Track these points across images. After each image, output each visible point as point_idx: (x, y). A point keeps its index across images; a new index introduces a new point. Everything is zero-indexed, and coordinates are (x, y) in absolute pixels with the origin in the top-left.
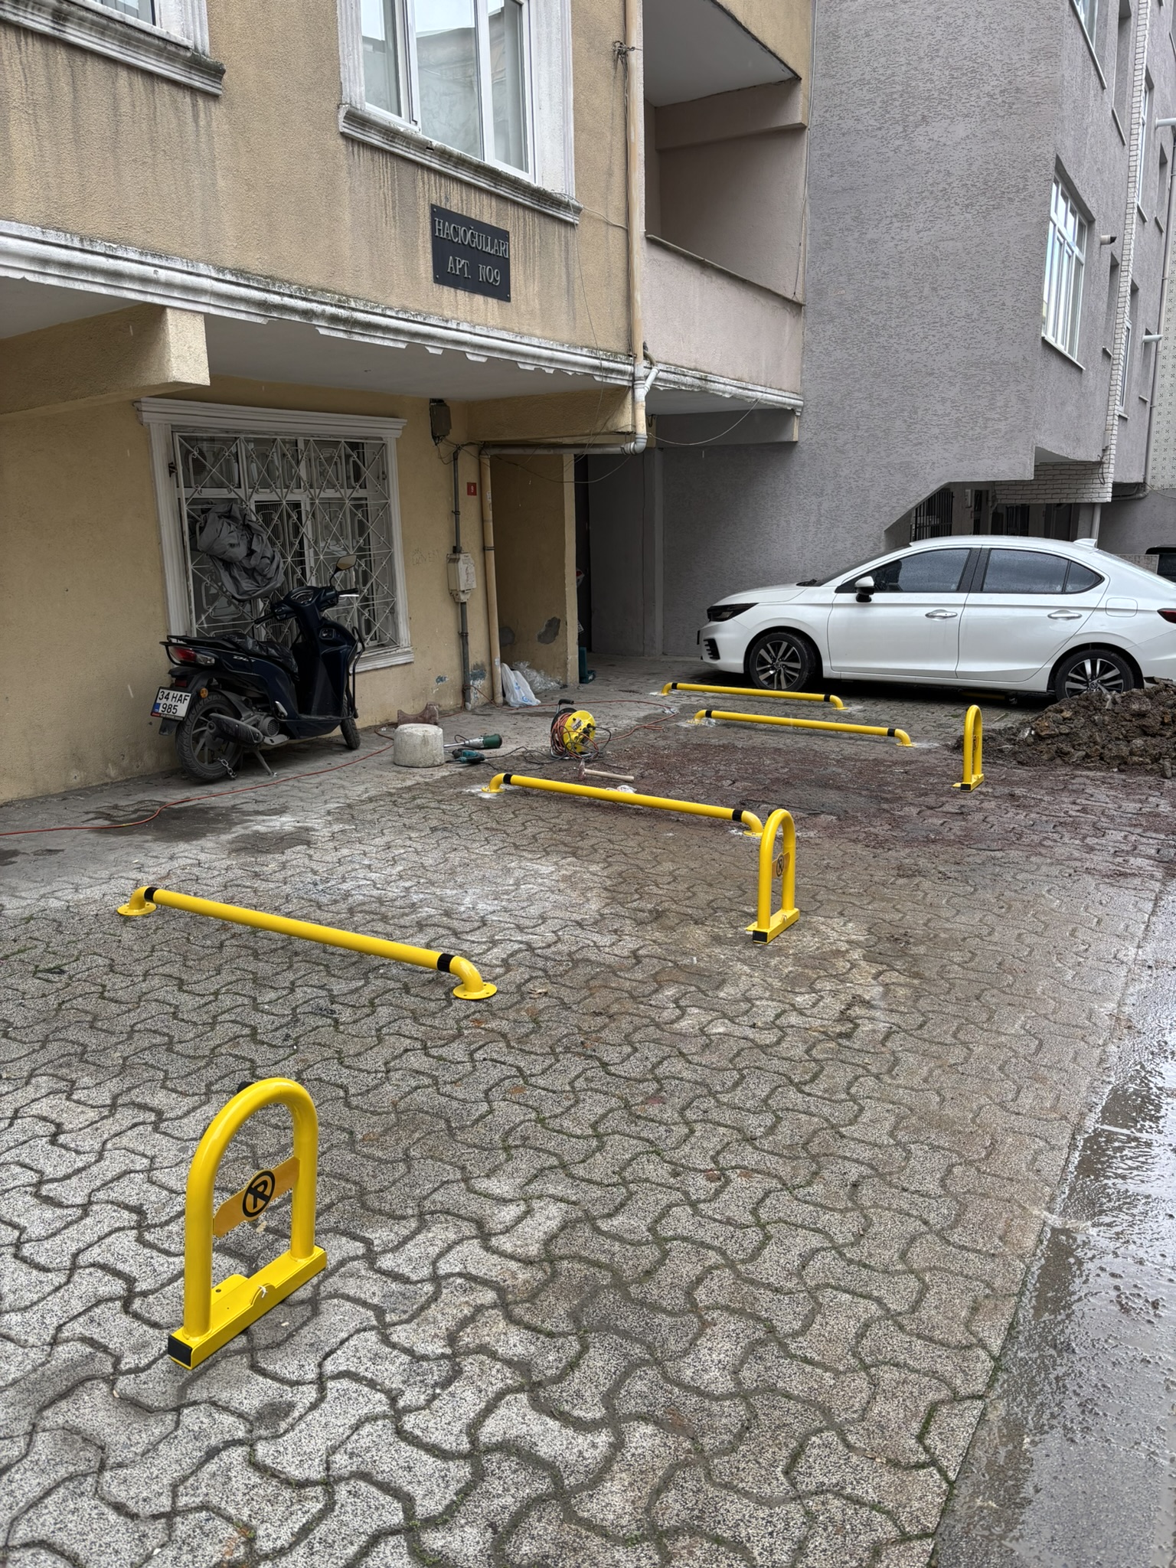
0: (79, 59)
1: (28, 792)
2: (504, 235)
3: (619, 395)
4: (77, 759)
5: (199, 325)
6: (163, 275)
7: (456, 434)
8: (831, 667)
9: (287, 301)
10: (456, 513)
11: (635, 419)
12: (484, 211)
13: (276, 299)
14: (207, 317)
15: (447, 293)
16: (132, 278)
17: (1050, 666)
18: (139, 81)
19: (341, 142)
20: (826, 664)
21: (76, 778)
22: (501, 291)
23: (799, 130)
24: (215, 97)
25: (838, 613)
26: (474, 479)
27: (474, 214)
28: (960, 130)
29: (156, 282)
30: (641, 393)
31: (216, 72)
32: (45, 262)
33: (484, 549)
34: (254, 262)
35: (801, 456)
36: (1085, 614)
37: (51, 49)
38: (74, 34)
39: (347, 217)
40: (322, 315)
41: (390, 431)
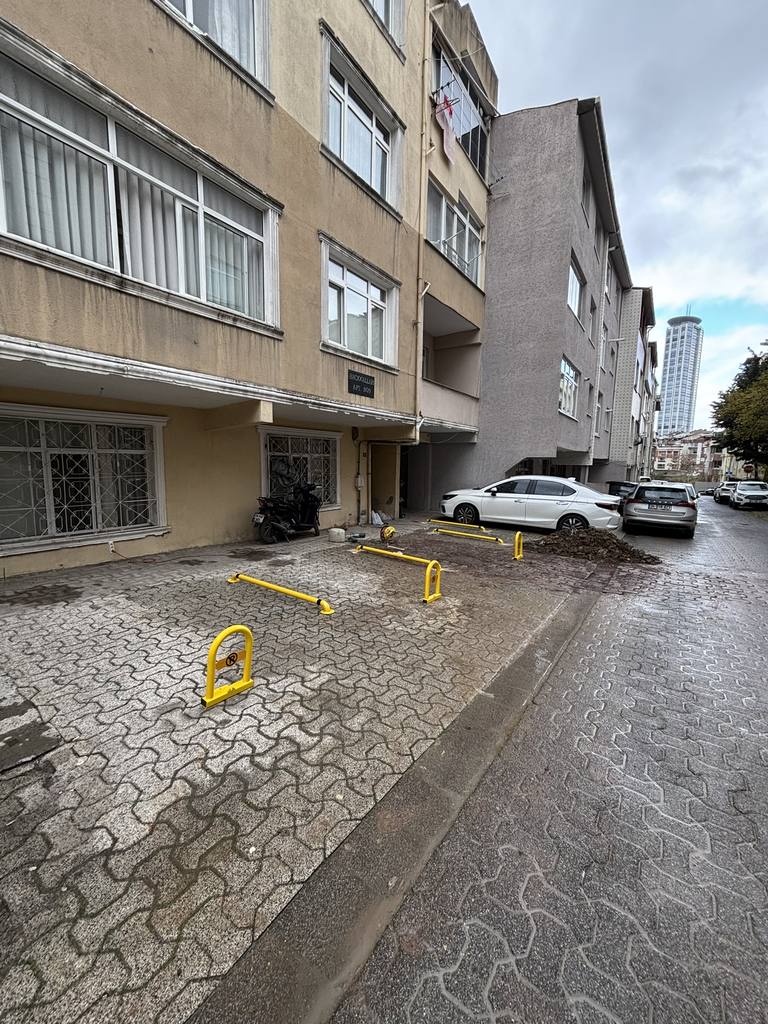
0: (240, 331)
1: (211, 544)
2: (373, 378)
3: (411, 427)
4: (228, 534)
5: (271, 405)
6: (260, 391)
7: (360, 438)
8: (482, 517)
9: (299, 398)
10: (359, 462)
11: (416, 435)
12: (367, 371)
13: (296, 398)
14: (273, 403)
15: (353, 395)
16: (251, 392)
17: (557, 520)
18: (257, 336)
19: (320, 352)
20: (481, 516)
21: (227, 540)
22: (371, 395)
23: (479, 344)
24: (281, 340)
25: (485, 499)
26: (366, 452)
27: (363, 372)
28: (531, 345)
29: (258, 393)
30: (418, 427)
31: (282, 334)
32: (225, 387)
33: (368, 474)
34: (290, 387)
35: (477, 447)
36: (570, 503)
37: (232, 328)
38: (239, 324)
39: (321, 374)
40: (310, 402)
41: (338, 437)
